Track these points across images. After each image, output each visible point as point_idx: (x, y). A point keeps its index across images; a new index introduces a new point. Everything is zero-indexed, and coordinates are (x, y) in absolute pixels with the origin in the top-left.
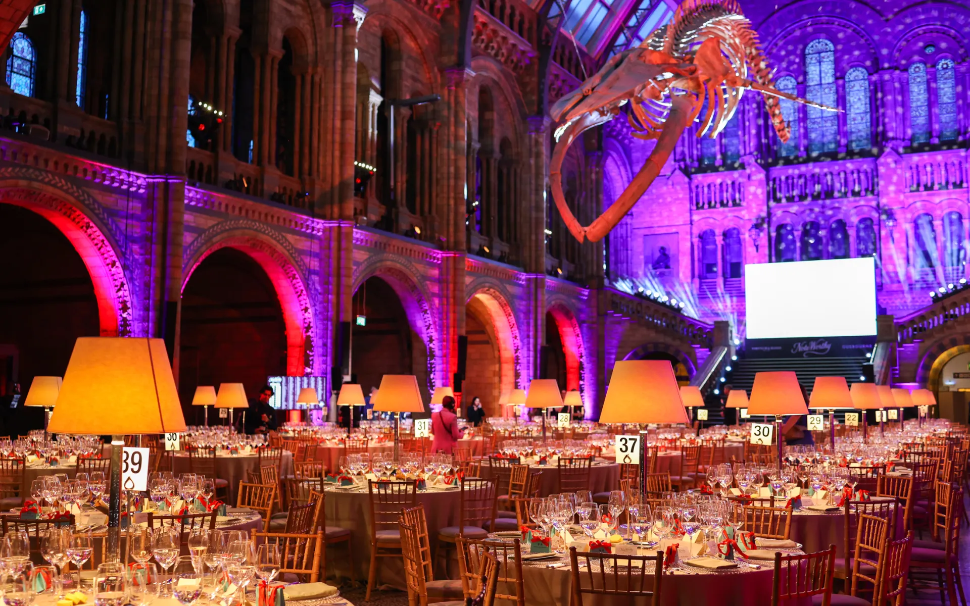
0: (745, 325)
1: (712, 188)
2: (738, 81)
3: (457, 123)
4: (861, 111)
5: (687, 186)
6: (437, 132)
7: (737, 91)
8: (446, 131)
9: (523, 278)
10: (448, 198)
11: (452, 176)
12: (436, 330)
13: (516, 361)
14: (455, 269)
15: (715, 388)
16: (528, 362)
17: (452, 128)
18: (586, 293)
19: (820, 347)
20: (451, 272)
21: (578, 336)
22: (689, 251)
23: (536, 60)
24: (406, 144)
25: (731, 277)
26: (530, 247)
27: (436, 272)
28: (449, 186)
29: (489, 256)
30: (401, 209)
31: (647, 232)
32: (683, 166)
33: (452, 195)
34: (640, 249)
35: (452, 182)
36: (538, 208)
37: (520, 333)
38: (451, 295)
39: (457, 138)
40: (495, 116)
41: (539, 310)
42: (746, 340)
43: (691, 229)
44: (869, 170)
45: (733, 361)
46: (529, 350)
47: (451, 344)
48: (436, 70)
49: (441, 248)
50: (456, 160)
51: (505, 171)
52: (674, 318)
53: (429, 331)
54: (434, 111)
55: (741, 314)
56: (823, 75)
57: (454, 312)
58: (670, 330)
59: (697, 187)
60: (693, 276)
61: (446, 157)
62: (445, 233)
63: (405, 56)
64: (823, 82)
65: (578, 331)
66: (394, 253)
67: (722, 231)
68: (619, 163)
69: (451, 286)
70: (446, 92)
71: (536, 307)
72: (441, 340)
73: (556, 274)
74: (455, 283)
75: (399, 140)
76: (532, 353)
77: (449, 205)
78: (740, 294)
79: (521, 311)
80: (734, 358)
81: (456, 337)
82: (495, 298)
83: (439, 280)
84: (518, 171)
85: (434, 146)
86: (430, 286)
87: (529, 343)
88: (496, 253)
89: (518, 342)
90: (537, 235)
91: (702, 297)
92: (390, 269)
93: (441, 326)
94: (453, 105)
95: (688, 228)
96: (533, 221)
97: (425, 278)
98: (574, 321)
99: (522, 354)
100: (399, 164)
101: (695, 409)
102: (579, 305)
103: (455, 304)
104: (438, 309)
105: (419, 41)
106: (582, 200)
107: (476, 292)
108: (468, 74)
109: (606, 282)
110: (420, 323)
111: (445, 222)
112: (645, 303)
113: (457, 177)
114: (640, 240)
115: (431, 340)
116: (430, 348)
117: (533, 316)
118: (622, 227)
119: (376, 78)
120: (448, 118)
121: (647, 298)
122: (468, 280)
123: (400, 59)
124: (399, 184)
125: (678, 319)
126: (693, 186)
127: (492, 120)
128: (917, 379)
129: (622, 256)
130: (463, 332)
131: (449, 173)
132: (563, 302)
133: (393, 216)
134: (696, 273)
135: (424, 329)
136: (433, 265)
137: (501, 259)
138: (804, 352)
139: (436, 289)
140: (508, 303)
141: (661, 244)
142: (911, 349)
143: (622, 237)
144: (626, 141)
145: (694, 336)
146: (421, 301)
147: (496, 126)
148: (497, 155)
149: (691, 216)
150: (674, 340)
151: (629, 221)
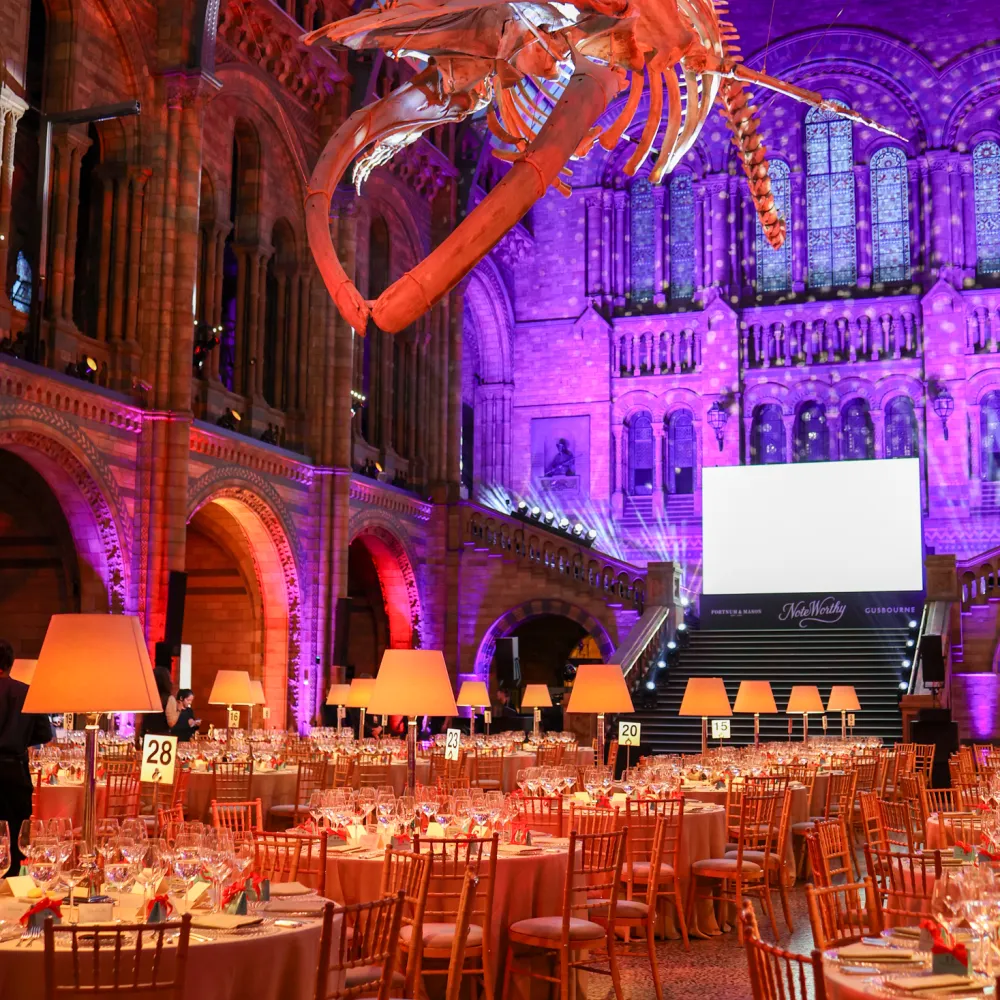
0: (700, 573)
1: (648, 342)
2: (710, 59)
3: (182, 174)
4: (896, 219)
5: (606, 336)
6: (144, 188)
7: (706, 81)
8: (162, 186)
9: (310, 474)
10: (161, 311)
11: (169, 270)
12: (128, 560)
13: (293, 625)
14: (169, 446)
15: (648, 679)
16: (315, 627)
17: (173, 182)
18: (428, 511)
19: (829, 611)
20: (161, 451)
21: (411, 584)
22: (607, 447)
23: (345, 89)
24: (76, 201)
25: (677, 492)
26: (324, 419)
27: (130, 450)
28: (161, 288)
29: (245, 429)
30: (60, 322)
31: (537, 413)
32: (600, 304)
33: (168, 305)
34: (526, 443)
35: (169, 282)
36: (340, 350)
37: (300, 574)
38: (158, 492)
39: (180, 199)
40: (266, 178)
41: (337, 533)
42: (702, 597)
43: (611, 409)
44: (907, 316)
45: (678, 632)
46: (316, 605)
47: (155, 587)
48: (146, 71)
49: (142, 404)
50: (177, 241)
51: (282, 282)
52: (580, 555)
53: (114, 560)
54: (139, 148)
55: (694, 554)
56: (833, 158)
57: (164, 527)
58: (571, 578)
59: (623, 339)
60: (613, 490)
61: (159, 235)
62: (152, 377)
63: (82, 36)
64: (834, 170)
65: (412, 577)
66: (39, 404)
67: (662, 414)
68: (493, 294)
69: (160, 477)
70: (164, 115)
71: (332, 527)
72: (136, 580)
73: (372, 474)
74: (167, 472)
75: (64, 191)
76: (321, 612)
77: (161, 324)
78: (692, 523)
79: (304, 534)
80: (682, 627)
81: (166, 574)
82: (253, 507)
83: (137, 467)
84: (307, 281)
85: (137, 213)
86: (118, 476)
87: (316, 594)
88: (258, 425)
89: (297, 591)
90: (337, 397)
91: (629, 523)
92: (29, 436)
93: (138, 555)
94: (176, 139)
95: (605, 407)
96: (331, 372)
97: (107, 458)
98: (405, 559)
99: (304, 613)
100: (62, 237)
101: (613, 720)
102: (414, 530)
103: (165, 512)
104: (133, 520)
105: (112, 10)
106: (424, 349)
107: (214, 493)
108: (207, 84)
109: (463, 492)
110: (95, 546)
111: (152, 356)
112: (529, 530)
113: (178, 272)
114: (526, 427)
115: (117, 578)
116: (116, 594)
117: (325, 544)
118: (494, 404)
119: (15, 65)
120: (167, 161)
121: (534, 521)
122: (196, 469)
123: (73, 39)
124: (59, 276)
125: (586, 558)
126: (616, 338)
127: (260, 185)
128: (995, 666)
129: (494, 453)
130: (180, 565)
131: (163, 264)
132: (386, 525)
133: (43, 335)
134: (619, 485)
135: (104, 558)
136: (125, 436)
137: (267, 437)
138: (800, 618)
139: (129, 481)
140: (276, 519)
141: (561, 435)
142: (984, 615)
143: (494, 420)
144: (506, 258)
145: (613, 588)
146: (96, 502)
147: (266, 196)
148: (266, 248)
149: (611, 387)
150: (578, 594)
151: (507, 394)
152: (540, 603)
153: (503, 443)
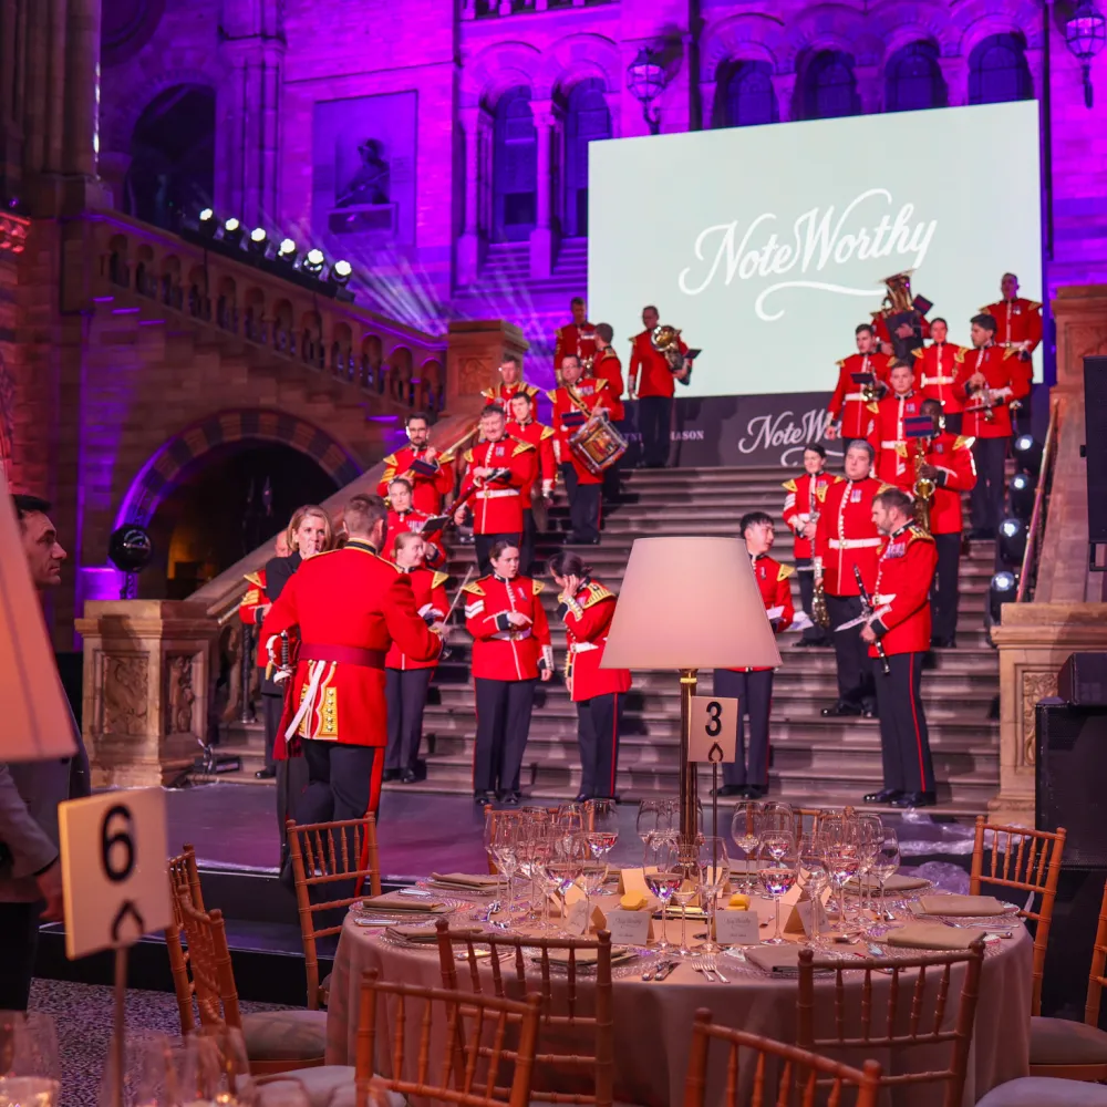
22: (447, 147)
31: (324, 92)
34: (303, 147)
43: (457, 79)
60: (459, 229)
67: (550, 84)
95: (445, 75)
112: (218, 266)
114: (304, 117)
118: (247, 77)
121: (228, 247)
125: (328, 320)
129: (246, 167)
134: (471, 220)
138: (783, 448)
141: (365, 130)
149: (458, 38)
150: (311, 397)
151: (271, 57)
152: (237, 418)
153: (262, 147)
